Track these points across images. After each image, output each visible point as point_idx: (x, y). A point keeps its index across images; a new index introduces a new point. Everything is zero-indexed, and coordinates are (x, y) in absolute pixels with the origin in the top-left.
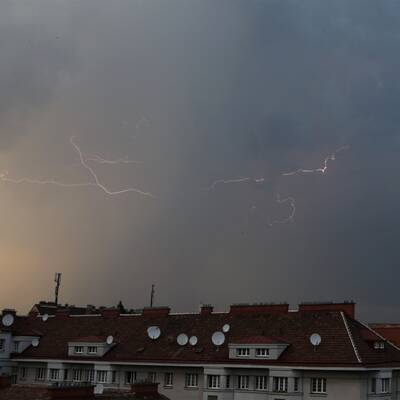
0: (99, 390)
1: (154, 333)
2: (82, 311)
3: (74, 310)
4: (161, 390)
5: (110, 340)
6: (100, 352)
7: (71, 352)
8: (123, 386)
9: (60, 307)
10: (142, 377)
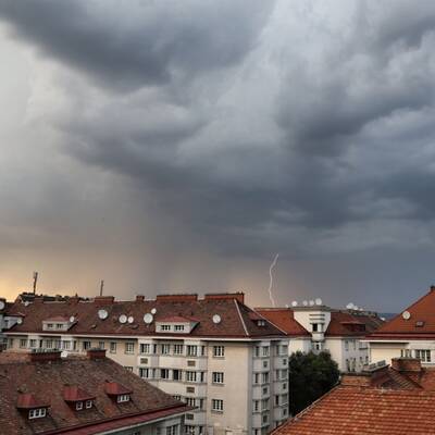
0: (64, 355)
1: (103, 314)
2: (53, 299)
3: (46, 298)
4: (108, 355)
5: (72, 319)
6: (65, 328)
7: (45, 328)
8: (81, 352)
9: (37, 296)
10: (94, 345)
